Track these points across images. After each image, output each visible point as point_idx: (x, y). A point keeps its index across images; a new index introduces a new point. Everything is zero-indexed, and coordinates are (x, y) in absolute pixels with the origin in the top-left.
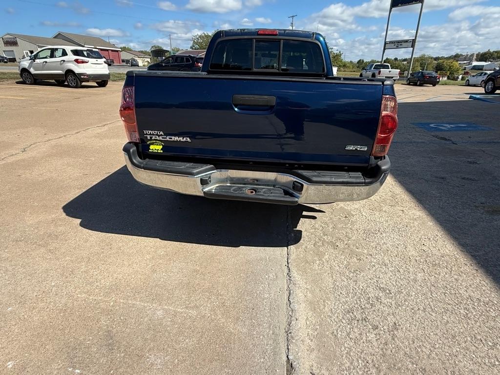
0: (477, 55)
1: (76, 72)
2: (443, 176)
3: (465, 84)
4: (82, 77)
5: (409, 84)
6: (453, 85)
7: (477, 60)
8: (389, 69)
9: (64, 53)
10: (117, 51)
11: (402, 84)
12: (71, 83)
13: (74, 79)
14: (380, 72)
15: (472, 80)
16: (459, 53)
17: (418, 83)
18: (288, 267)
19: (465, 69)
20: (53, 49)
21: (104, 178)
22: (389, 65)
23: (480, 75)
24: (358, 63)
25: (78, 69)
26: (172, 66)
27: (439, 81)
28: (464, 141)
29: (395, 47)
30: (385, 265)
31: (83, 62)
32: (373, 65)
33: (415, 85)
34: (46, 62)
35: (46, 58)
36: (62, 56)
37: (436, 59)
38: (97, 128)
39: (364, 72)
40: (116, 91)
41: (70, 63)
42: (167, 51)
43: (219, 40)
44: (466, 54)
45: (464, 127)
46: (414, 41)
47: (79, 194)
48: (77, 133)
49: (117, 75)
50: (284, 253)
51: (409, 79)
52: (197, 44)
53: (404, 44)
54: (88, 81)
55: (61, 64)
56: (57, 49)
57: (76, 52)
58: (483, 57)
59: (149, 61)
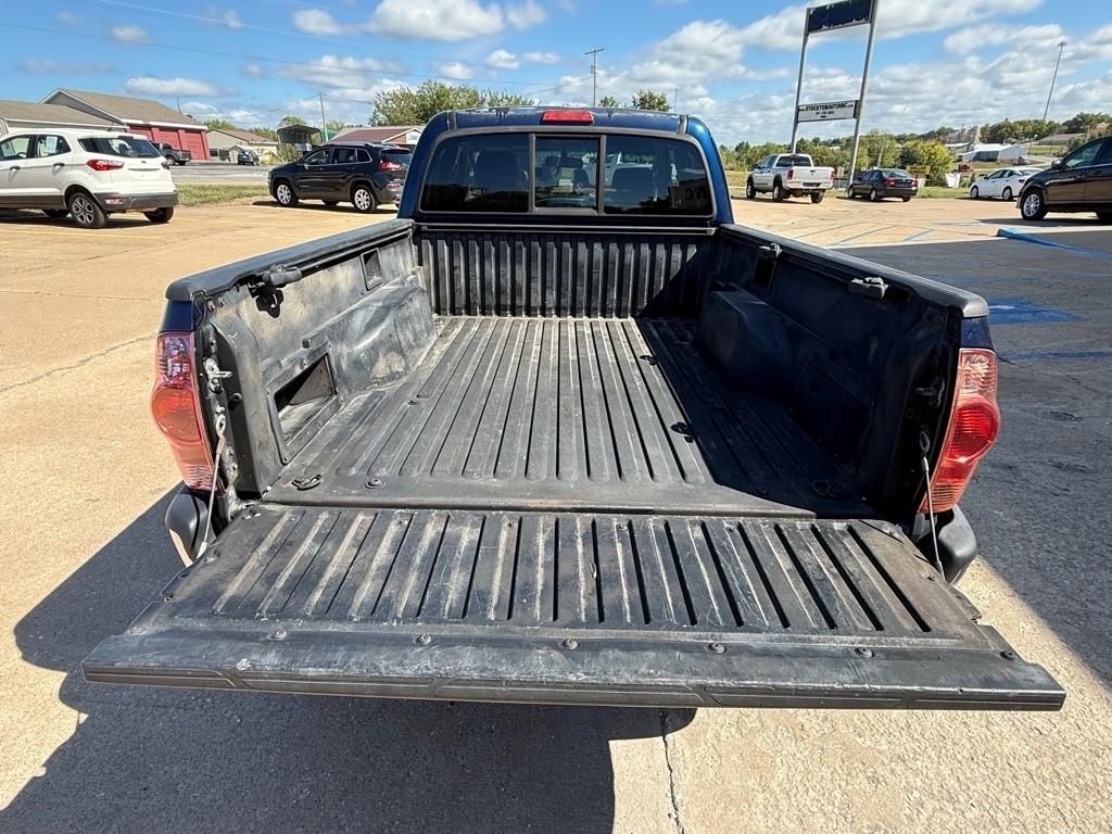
0: (983, 130)
1: (93, 191)
2: (1007, 460)
3: (969, 196)
4: (108, 202)
5: (852, 198)
6: (944, 197)
7: (983, 141)
8: (809, 165)
9: (63, 147)
10: (199, 131)
11: (838, 198)
12: (82, 217)
13: (89, 208)
14: (791, 173)
15: (985, 187)
16: (947, 127)
17: (873, 196)
18: (677, 819)
19: (960, 160)
20: (35, 136)
21: (145, 509)
22: (809, 156)
23: (1001, 176)
24: (737, 149)
25: (97, 183)
26: (326, 169)
27: (916, 190)
28: (1023, 352)
29: (819, 117)
30: (951, 799)
31: (109, 167)
32: (775, 157)
33: (866, 198)
34: (18, 168)
35: (17, 157)
36: (58, 153)
37: (900, 139)
38: (138, 344)
39: (757, 174)
40: (191, 233)
41: (77, 169)
42: (316, 130)
43: (444, 136)
44: (959, 128)
45: (1010, 312)
46: (858, 105)
47: (69, 574)
48: (84, 362)
49: (196, 192)
50: (659, 763)
51: (851, 186)
52: (383, 112)
53: (838, 112)
54: (124, 211)
55: (55, 173)
56: (43, 138)
57: (91, 145)
58: (995, 134)
59: (275, 152)
